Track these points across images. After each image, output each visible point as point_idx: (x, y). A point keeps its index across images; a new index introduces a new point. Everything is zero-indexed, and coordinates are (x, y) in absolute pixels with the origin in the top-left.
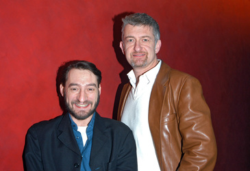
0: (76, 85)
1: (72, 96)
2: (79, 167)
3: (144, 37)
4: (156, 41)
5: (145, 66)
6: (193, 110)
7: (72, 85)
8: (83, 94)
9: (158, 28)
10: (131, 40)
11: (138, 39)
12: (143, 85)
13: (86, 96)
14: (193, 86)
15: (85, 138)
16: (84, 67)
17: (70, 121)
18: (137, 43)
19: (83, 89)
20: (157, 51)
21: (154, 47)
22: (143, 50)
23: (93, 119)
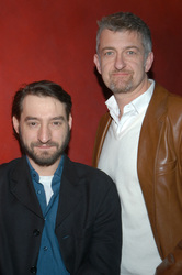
0: (35, 119)
1: (30, 136)
2: (39, 234)
3: (129, 48)
4: (146, 52)
5: (129, 90)
7: (28, 118)
8: (45, 130)
9: (149, 34)
10: (109, 53)
11: (120, 52)
12: (129, 117)
13: (50, 134)
15: (49, 193)
16: (45, 93)
17: (28, 167)
18: (119, 57)
19: (45, 124)
20: (148, 68)
21: (143, 62)
22: (128, 68)
23: (60, 165)
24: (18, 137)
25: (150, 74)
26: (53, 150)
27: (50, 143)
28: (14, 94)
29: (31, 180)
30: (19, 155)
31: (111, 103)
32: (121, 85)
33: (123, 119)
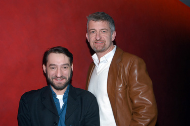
0: (54, 65)
1: (51, 73)
2: (57, 124)
3: (103, 29)
4: (112, 31)
5: (103, 51)
6: (140, 82)
7: (51, 65)
8: (59, 71)
9: (113, 22)
11: (98, 31)
12: (103, 63)
16: (60, 52)
17: (51, 90)
18: (98, 34)
19: (59, 68)
20: (113, 39)
21: (111, 36)
22: (102, 39)
23: (67, 89)
24: (46, 75)
25: (114, 43)
26: (64, 82)
28: (43, 53)
29: (52, 96)
31: (95, 57)
32: (99, 48)
33: (100, 64)
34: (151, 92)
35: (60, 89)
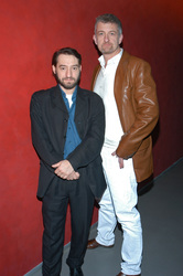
0: (64, 66)
1: (62, 75)
3: (111, 31)
4: (119, 34)
5: (111, 53)
7: (61, 66)
8: (69, 72)
12: (110, 66)
13: (71, 73)
14: (145, 67)
15: (71, 103)
16: (69, 53)
17: (60, 90)
18: (106, 36)
19: (69, 69)
20: (120, 42)
21: (118, 39)
22: (110, 42)
24: (56, 76)
25: (121, 46)
26: (73, 82)
27: (71, 78)
29: (62, 96)
30: (56, 84)
31: (101, 59)
32: (107, 50)
34: (154, 93)
35: (70, 88)
